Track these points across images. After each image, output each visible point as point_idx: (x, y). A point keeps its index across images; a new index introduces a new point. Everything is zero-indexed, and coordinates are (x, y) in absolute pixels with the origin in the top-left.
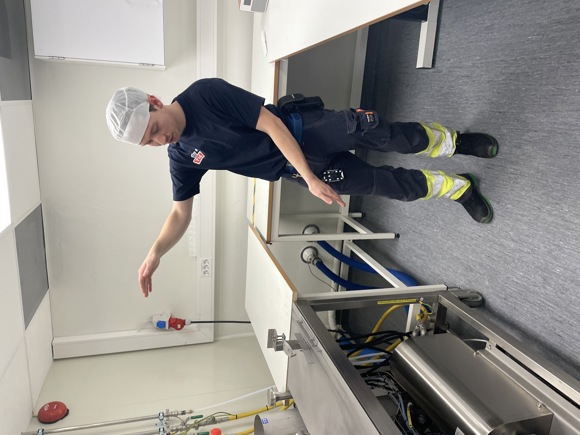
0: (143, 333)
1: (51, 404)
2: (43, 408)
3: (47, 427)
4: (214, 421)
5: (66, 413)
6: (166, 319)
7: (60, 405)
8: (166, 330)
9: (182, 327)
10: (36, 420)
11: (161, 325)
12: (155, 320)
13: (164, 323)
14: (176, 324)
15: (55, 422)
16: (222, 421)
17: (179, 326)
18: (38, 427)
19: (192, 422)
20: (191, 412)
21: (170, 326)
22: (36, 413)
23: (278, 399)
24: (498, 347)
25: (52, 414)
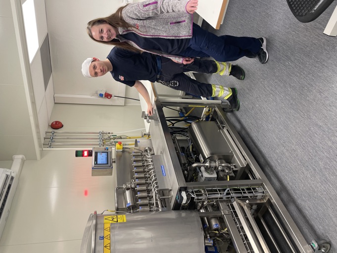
0: (93, 97)
1: (56, 122)
2: (53, 123)
3: (55, 131)
4: (121, 138)
5: (62, 126)
6: (104, 93)
7: (59, 123)
8: (103, 98)
9: (110, 98)
10: (50, 127)
11: (101, 95)
12: (99, 93)
13: (103, 95)
14: (108, 96)
15: (58, 129)
16: (124, 138)
17: (109, 97)
18: (51, 130)
19: (112, 137)
20: (112, 133)
21: (105, 96)
22: (50, 124)
23: (145, 135)
24: (227, 130)
25: (56, 126)
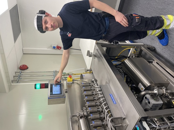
0: (49, 49)
1: (23, 65)
2: (21, 66)
3: (22, 71)
4: (69, 75)
5: (27, 68)
6: (56, 46)
7: (26, 66)
8: (56, 49)
9: (60, 49)
10: (19, 69)
11: (54, 48)
12: (53, 46)
15: (24, 70)
18: (19, 71)
19: (63, 74)
22: (19, 67)
23: (88, 70)
24: (157, 63)
25: (24, 68)
